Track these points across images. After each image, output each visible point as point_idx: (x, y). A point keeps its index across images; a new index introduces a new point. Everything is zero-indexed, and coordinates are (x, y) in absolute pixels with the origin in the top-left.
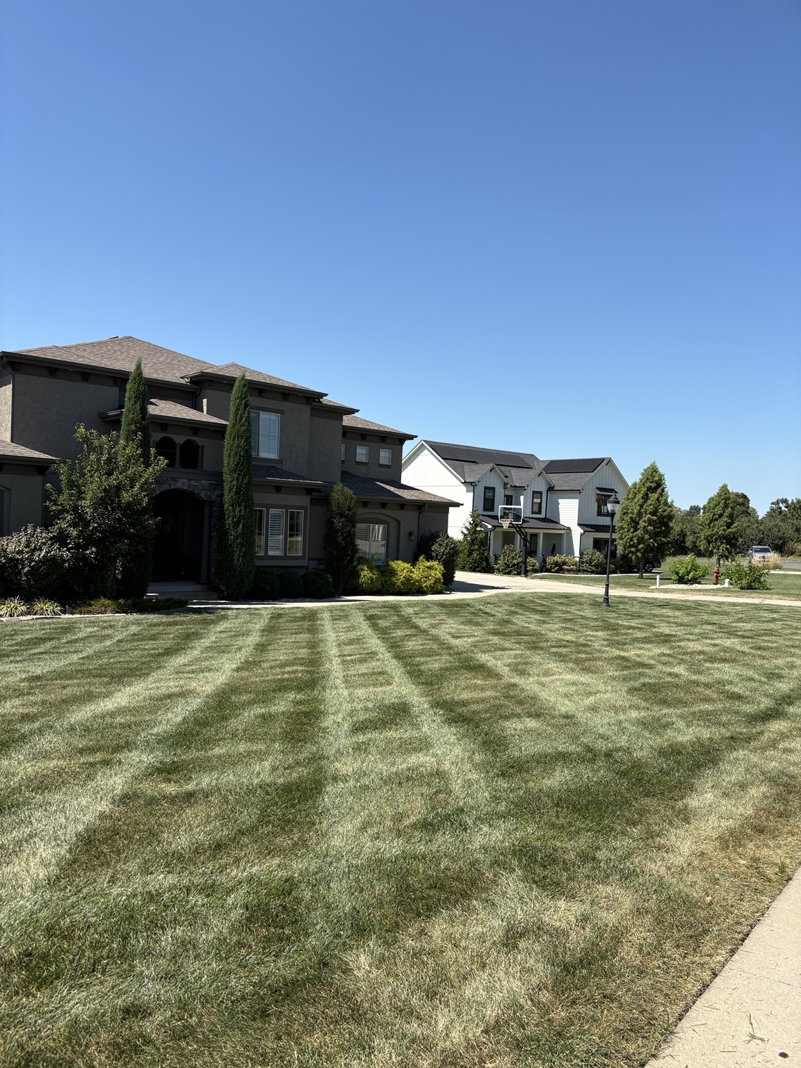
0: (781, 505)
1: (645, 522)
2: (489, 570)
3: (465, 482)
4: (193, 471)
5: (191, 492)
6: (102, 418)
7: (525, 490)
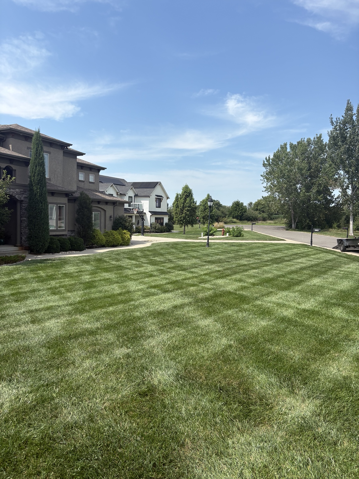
1: (185, 210)
5: (11, 195)
7: (125, 195)
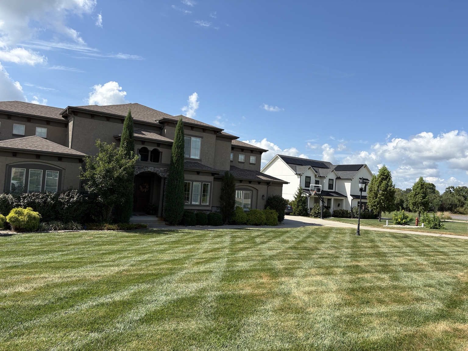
0: (451, 189)
1: (380, 194)
2: (307, 215)
3: (296, 174)
4: (156, 163)
5: (155, 173)
6: (115, 138)
7: (325, 178)
